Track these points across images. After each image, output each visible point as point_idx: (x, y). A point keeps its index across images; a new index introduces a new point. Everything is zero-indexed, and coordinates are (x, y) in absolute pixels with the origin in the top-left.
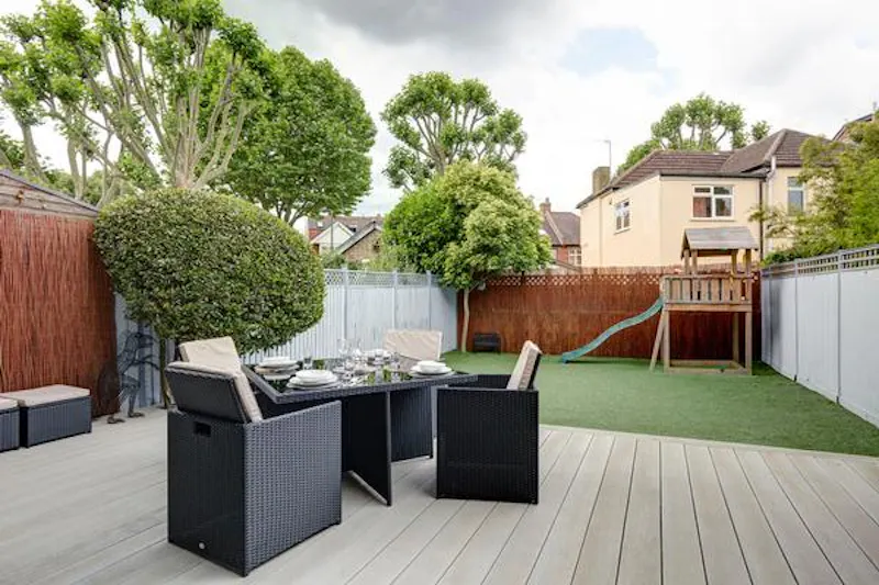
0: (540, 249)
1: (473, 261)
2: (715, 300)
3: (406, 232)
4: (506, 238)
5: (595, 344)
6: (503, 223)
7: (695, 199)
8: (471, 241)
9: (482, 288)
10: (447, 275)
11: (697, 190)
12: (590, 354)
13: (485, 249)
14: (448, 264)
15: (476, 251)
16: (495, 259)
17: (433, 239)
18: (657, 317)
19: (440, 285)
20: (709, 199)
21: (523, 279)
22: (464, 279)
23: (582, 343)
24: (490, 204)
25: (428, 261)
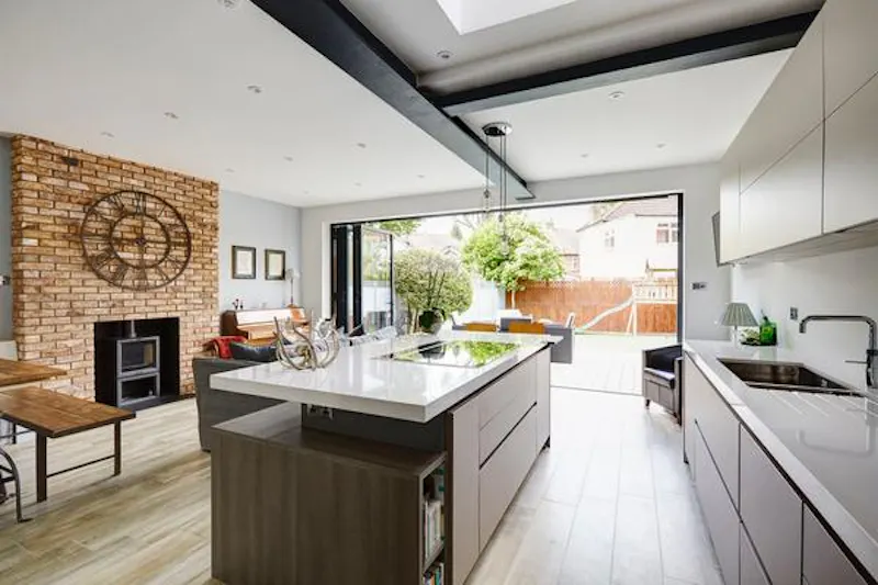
0: (560, 267)
1: (521, 273)
2: (663, 297)
3: (477, 256)
4: (541, 260)
5: (593, 323)
6: (539, 252)
7: (658, 231)
8: (520, 262)
9: (523, 289)
10: (503, 282)
11: (659, 225)
12: (589, 329)
13: (525, 266)
14: (504, 274)
15: (521, 268)
16: (533, 272)
17: (494, 259)
18: (630, 307)
19: (498, 287)
20: (667, 232)
21: (547, 284)
22: (514, 284)
23: (584, 322)
24: (531, 240)
25: (491, 273)
